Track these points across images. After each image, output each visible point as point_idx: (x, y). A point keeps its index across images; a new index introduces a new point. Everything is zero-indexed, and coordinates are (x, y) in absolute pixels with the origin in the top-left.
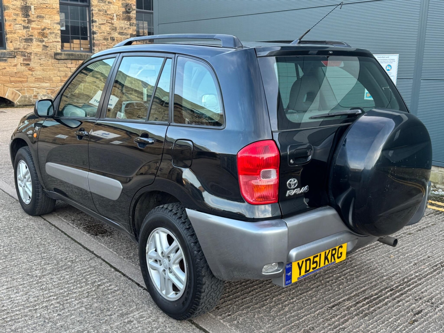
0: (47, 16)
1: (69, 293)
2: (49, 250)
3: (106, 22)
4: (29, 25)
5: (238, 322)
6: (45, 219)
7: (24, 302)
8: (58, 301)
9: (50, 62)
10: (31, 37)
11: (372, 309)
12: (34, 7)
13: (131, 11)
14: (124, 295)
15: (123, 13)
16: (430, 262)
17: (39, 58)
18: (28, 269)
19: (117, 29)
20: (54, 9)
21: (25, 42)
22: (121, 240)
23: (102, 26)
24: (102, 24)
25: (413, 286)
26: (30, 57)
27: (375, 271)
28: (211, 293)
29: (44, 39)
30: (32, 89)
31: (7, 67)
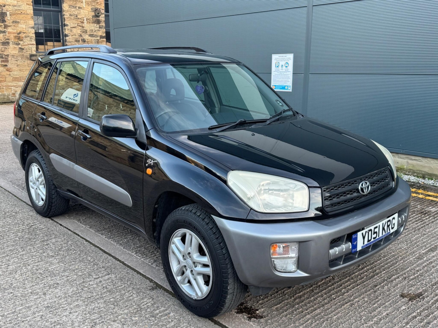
0: (22, 21)
3: (77, 25)
4: (6, 30)
9: (26, 64)
10: (8, 41)
12: (10, 13)
13: (100, 15)
15: (93, 17)
17: (15, 59)
19: (88, 32)
20: (28, 14)
21: (2, 45)
23: (73, 29)
24: (74, 27)
26: (7, 58)
29: (20, 42)
30: (10, 87)
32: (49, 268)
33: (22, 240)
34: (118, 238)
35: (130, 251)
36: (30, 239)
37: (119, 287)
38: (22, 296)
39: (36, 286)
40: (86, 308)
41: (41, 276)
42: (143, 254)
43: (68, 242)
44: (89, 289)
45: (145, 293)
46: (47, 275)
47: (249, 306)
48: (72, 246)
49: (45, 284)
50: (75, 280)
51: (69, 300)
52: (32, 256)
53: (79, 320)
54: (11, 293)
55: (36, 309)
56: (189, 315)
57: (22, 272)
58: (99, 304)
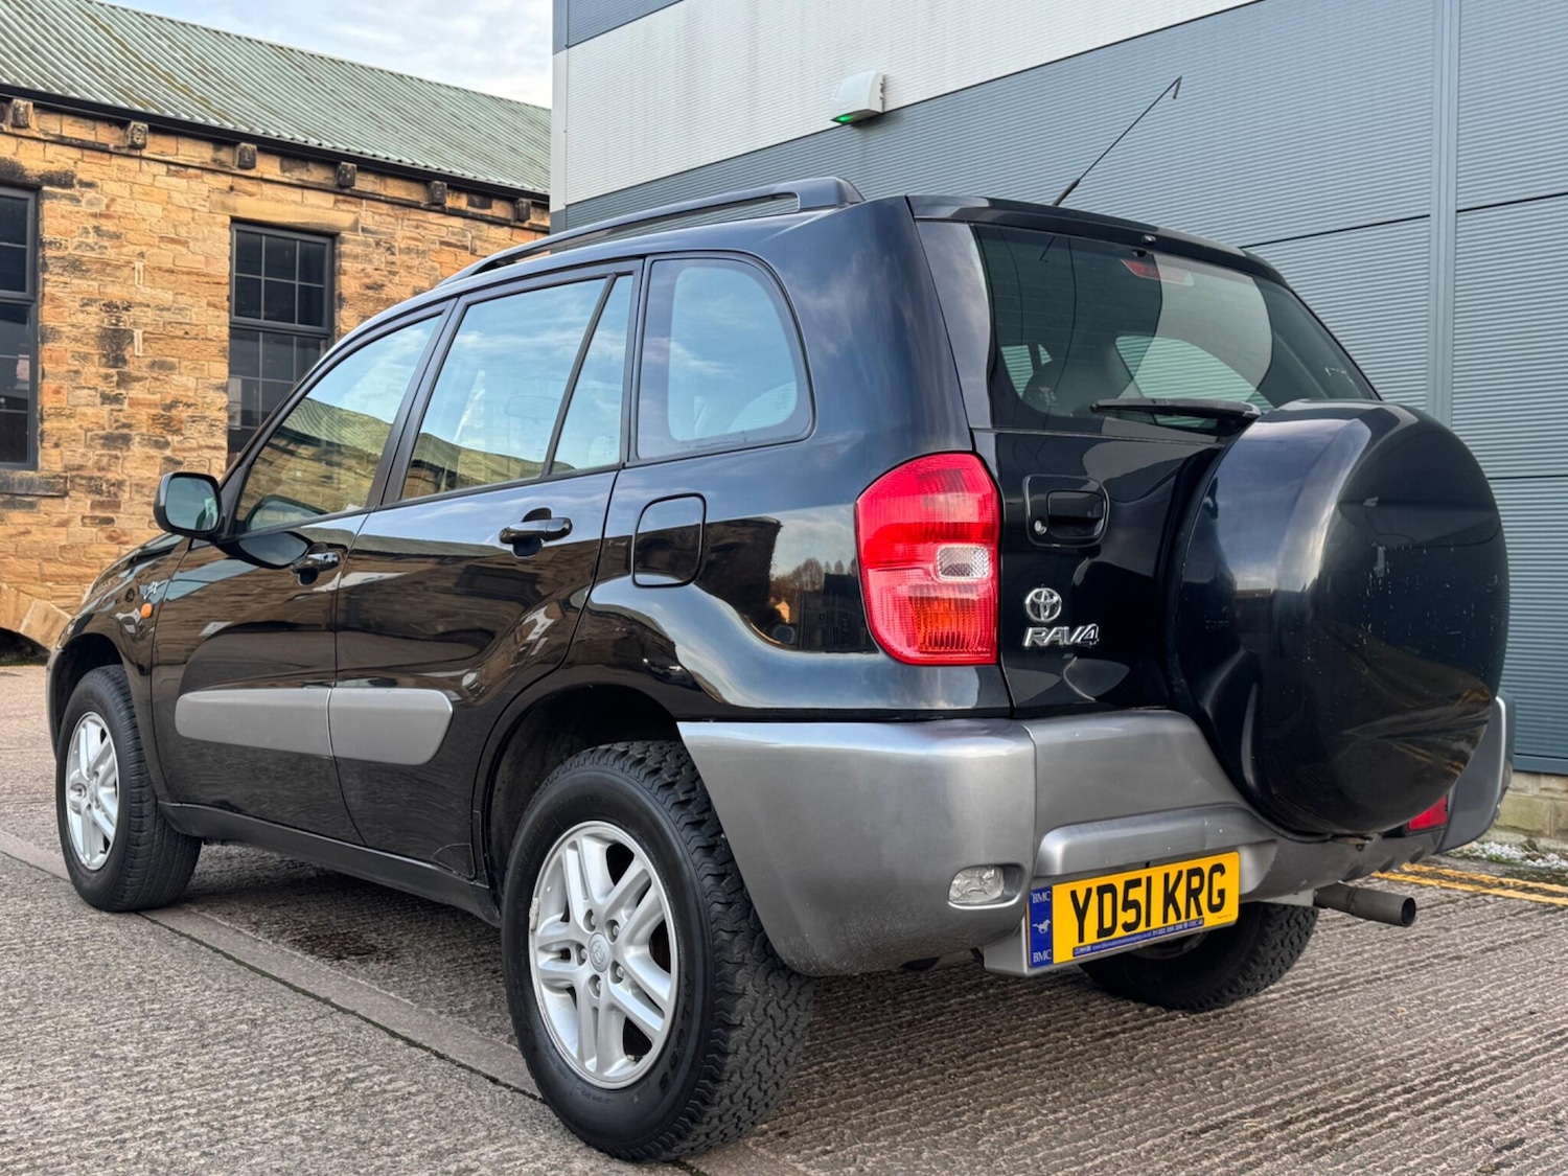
0: (184, 363)
1: (242, 1100)
2: (171, 995)
4: (122, 391)
5: (862, 1170)
6: (154, 922)
7: (81, 1122)
8: (203, 1119)
10: (126, 431)
11: (1344, 1136)
12: (145, 332)
14: (442, 1105)
16: (1540, 1025)
17: (147, 499)
18: (95, 1042)
20: (211, 340)
21: (103, 445)
22: (428, 970)
25: (1483, 1080)
26: (116, 495)
27: (1345, 1045)
28: (763, 1036)
29: (169, 438)
31: (33, 529)
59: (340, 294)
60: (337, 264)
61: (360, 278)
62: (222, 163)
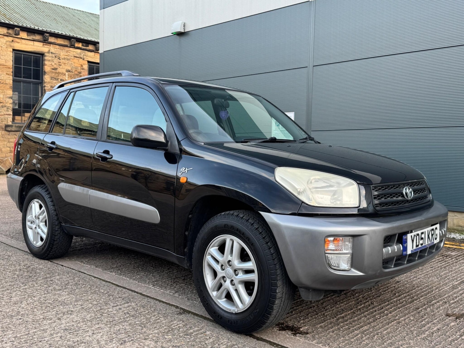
20: (7, 84)
32: (59, 299)
33: (22, 278)
34: (130, 274)
35: (146, 284)
36: (30, 277)
37: (143, 313)
38: (33, 321)
39: (48, 313)
40: (110, 329)
41: (51, 305)
42: (161, 286)
43: (74, 278)
44: (109, 315)
45: (173, 317)
46: (58, 304)
47: (290, 325)
48: (80, 281)
49: (58, 312)
50: (91, 308)
51: (89, 324)
52: (36, 290)
53: (105, 339)
54: (20, 319)
55: (53, 331)
56: (227, 333)
57: (27, 302)
58: (124, 326)
59: (45, 71)
60: (44, 62)
61: (50, 67)
62: (10, 34)
